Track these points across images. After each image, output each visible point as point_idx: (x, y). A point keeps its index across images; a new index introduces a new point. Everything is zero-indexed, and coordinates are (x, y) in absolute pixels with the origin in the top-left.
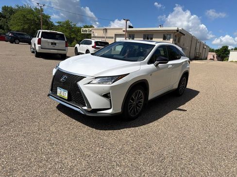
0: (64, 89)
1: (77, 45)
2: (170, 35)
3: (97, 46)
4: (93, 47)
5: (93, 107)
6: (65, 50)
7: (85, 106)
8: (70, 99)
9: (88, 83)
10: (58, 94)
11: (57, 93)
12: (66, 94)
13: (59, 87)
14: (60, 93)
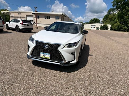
0: (46, 53)
1: (8, 23)
3: (24, 23)
4: (21, 24)
5: (67, 61)
6: (3, 27)
8: (51, 58)
9: (63, 48)
10: (41, 57)
12: (48, 56)
13: (42, 52)
14: (43, 56)
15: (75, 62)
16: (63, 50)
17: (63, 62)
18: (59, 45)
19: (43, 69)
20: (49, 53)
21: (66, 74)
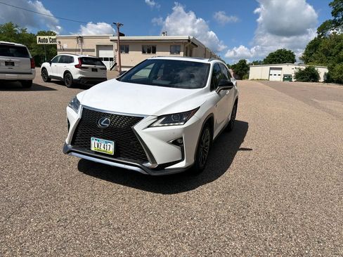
0: (104, 138)
1: (46, 65)
2: (180, 46)
3: (83, 65)
4: (76, 66)
5: (159, 161)
6: (31, 74)
7: (147, 161)
8: (118, 154)
9: (148, 127)
10: (93, 149)
11: (90, 147)
12: (110, 147)
13: (95, 136)
14: (96, 146)
15: (182, 164)
16: (147, 133)
17: (149, 164)
18: (137, 119)
19: (101, 183)
20: (111, 140)
21: (158, 197)
